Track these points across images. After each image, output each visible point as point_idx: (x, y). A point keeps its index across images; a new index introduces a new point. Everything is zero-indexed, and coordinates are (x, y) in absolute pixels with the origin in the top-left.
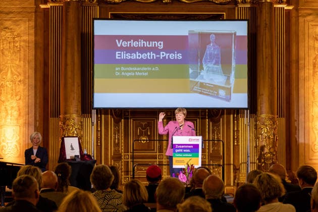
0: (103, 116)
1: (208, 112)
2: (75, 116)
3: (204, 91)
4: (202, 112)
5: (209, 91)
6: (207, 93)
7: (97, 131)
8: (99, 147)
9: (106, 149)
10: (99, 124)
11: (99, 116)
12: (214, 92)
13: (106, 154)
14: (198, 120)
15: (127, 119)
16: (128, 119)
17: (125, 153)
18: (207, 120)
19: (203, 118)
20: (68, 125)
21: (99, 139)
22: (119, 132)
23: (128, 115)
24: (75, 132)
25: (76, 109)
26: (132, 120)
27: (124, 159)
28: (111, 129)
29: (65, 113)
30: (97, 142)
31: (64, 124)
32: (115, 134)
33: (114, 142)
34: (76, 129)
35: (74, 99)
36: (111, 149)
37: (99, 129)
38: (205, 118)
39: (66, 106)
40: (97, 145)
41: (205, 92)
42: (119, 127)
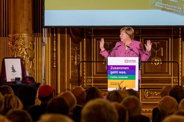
0: (59, 35)
1: (181, 31)
2: (25, 35)
3: (167, 7)
4: (174, 30)
5: (172, 6)
6: (170, 9)
7: (52, 51)
8: (54, 70)
9: (63, 71)
10: (55, 44)
11: (55, 35)
12: (178, 8)
13: (63, 78)
14: (170, 39)
15: (89, 38)
16: (91, 38)
17: (87, 76)
18: (180, 39)
19: (176, 37)
20: (17, 46)
21: (54, 61)
22: (79, 53)
23: (91, 34)
24: (25, 53)
25: (26, 27)
26: (95, 40)
27: (87, 83)
28: (68, 49)
29: (15, 32)
30: (52, 64)
31: (13, 44)
32: (73, 55)
33: (73, 64)
34: (26, 49)
35: (23, 16)
36: (68, 71)
37: (55, 50)
38: (178, 37)
39: (15, 24)
40: (52, 68)
41: (168, 9)
42: (79, 47)
